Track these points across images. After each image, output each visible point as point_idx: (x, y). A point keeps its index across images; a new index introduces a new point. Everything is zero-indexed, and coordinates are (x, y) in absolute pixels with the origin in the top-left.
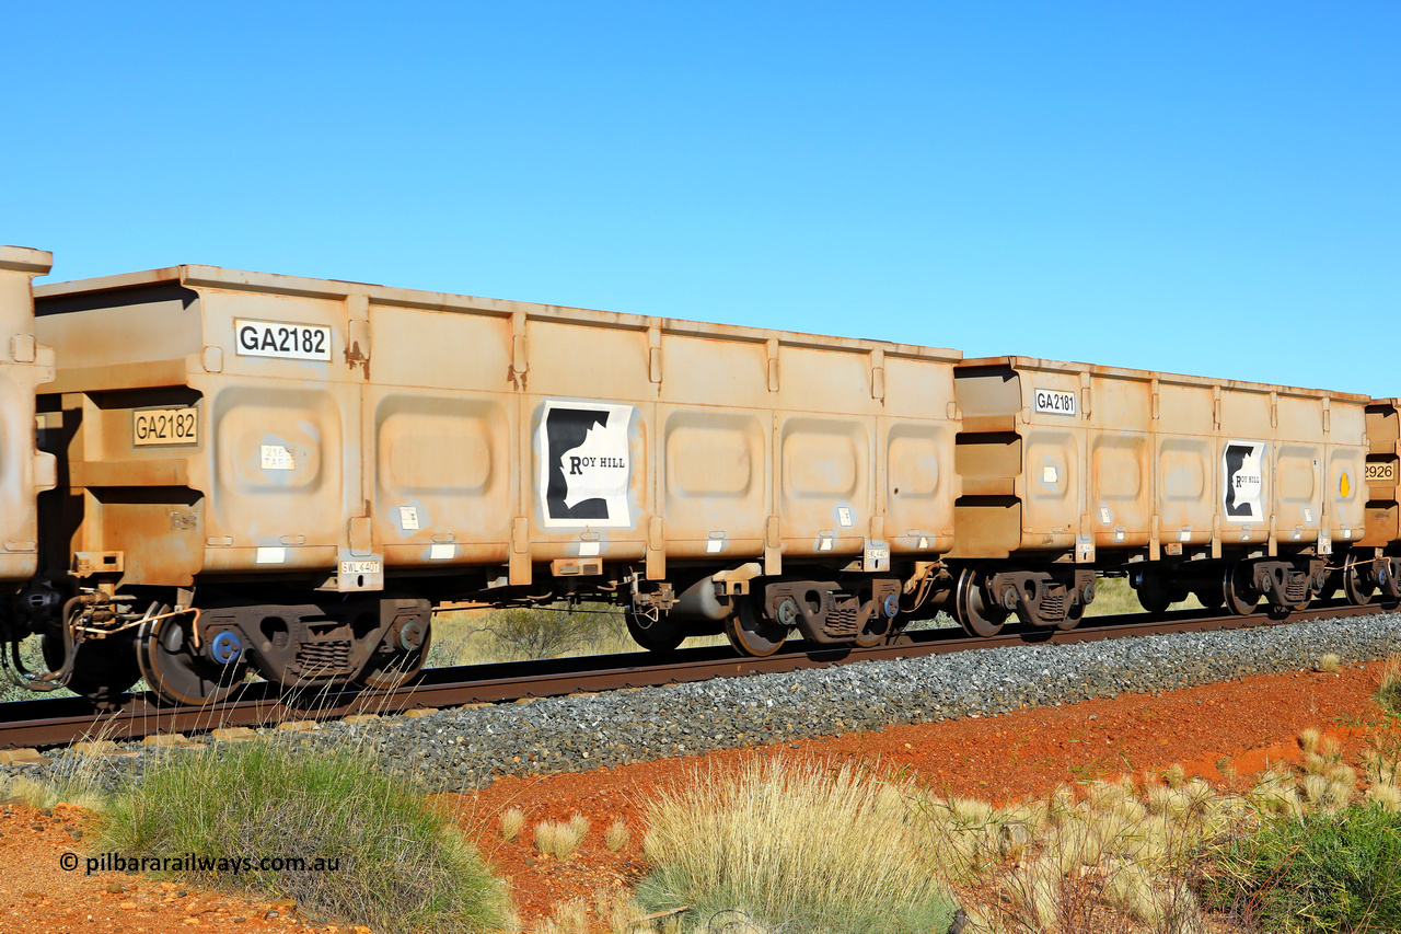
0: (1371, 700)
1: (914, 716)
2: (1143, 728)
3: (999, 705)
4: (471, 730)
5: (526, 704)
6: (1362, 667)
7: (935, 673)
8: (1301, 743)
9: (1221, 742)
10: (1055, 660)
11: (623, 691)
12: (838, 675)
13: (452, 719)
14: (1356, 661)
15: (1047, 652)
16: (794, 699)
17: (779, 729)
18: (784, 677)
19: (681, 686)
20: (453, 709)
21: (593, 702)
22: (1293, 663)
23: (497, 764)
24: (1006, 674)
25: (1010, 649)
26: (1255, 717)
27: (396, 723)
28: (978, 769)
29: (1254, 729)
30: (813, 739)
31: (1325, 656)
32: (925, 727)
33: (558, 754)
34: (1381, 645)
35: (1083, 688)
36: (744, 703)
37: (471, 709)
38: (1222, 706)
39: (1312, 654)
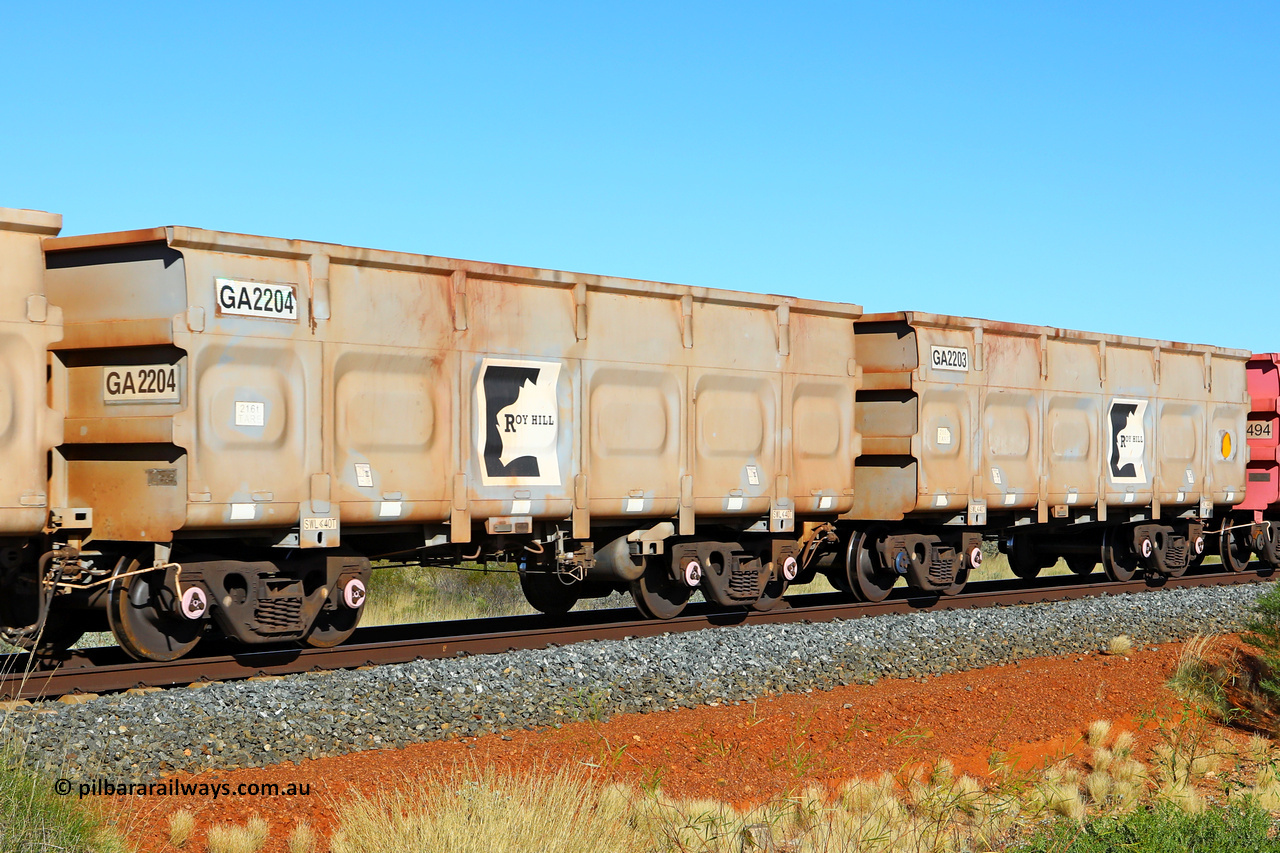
0: (1164, 686)
1: (645, 704)
2: (905, 718)
3: (741, 691)
4: (136, 719)
5: (199, 689)
6: (1155, 650)
7: (669, 654)
8: (1087, 737)
9: (994, 735)
10: (806, 641)
11: (311, 674)
12: (557, 657)
13: (114, 706)
14: (1148, 642)
15: (797, 631)
16: (507, 684)
17: (490, 718)
18: (496, 659)
19: (377, 669)
20: (116, 695)
21: (276, 687)
22: (1077, 645)
23: (166, 758)
24: (749, 656)
25: (755, 629)
26: (1033, 706)
27: (51, 711)
28: (717, 765)
29: (1032, 719)
30: (529, 729)
31: (1115, 639)
32: (657, 716)
33: (235, 747)
34: (1177, 624)
35: (837, 672)
36: (449, 689)
37: (136, 695)
38: (996, 693)
39: (1099, 634)
